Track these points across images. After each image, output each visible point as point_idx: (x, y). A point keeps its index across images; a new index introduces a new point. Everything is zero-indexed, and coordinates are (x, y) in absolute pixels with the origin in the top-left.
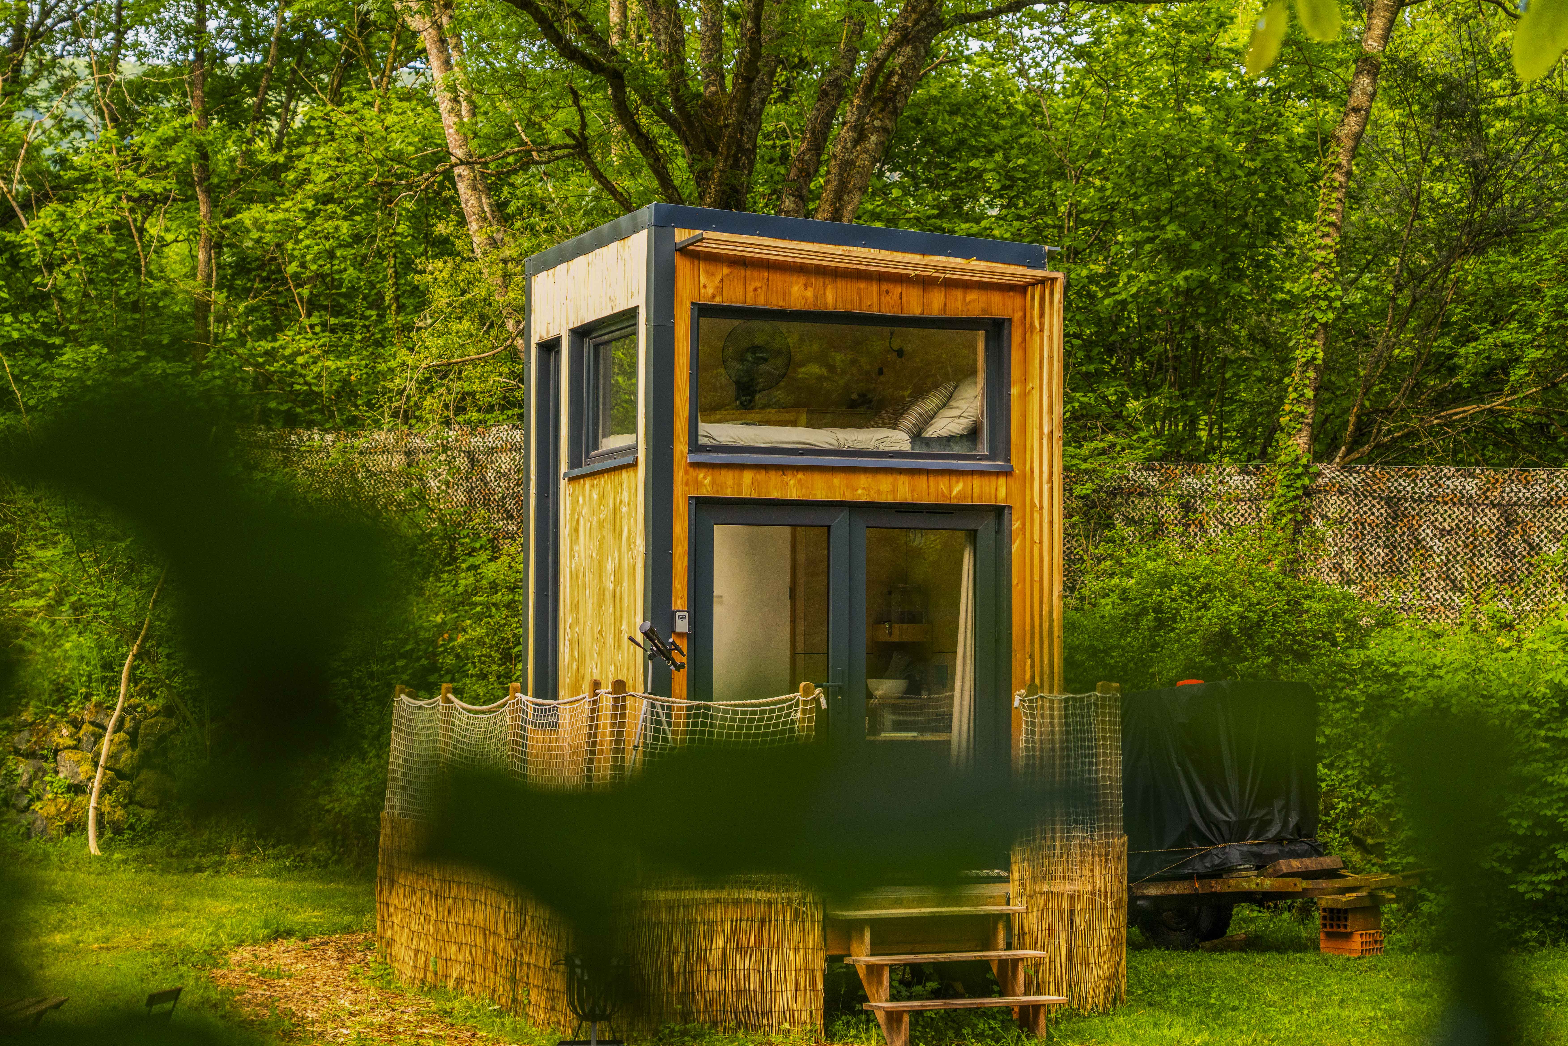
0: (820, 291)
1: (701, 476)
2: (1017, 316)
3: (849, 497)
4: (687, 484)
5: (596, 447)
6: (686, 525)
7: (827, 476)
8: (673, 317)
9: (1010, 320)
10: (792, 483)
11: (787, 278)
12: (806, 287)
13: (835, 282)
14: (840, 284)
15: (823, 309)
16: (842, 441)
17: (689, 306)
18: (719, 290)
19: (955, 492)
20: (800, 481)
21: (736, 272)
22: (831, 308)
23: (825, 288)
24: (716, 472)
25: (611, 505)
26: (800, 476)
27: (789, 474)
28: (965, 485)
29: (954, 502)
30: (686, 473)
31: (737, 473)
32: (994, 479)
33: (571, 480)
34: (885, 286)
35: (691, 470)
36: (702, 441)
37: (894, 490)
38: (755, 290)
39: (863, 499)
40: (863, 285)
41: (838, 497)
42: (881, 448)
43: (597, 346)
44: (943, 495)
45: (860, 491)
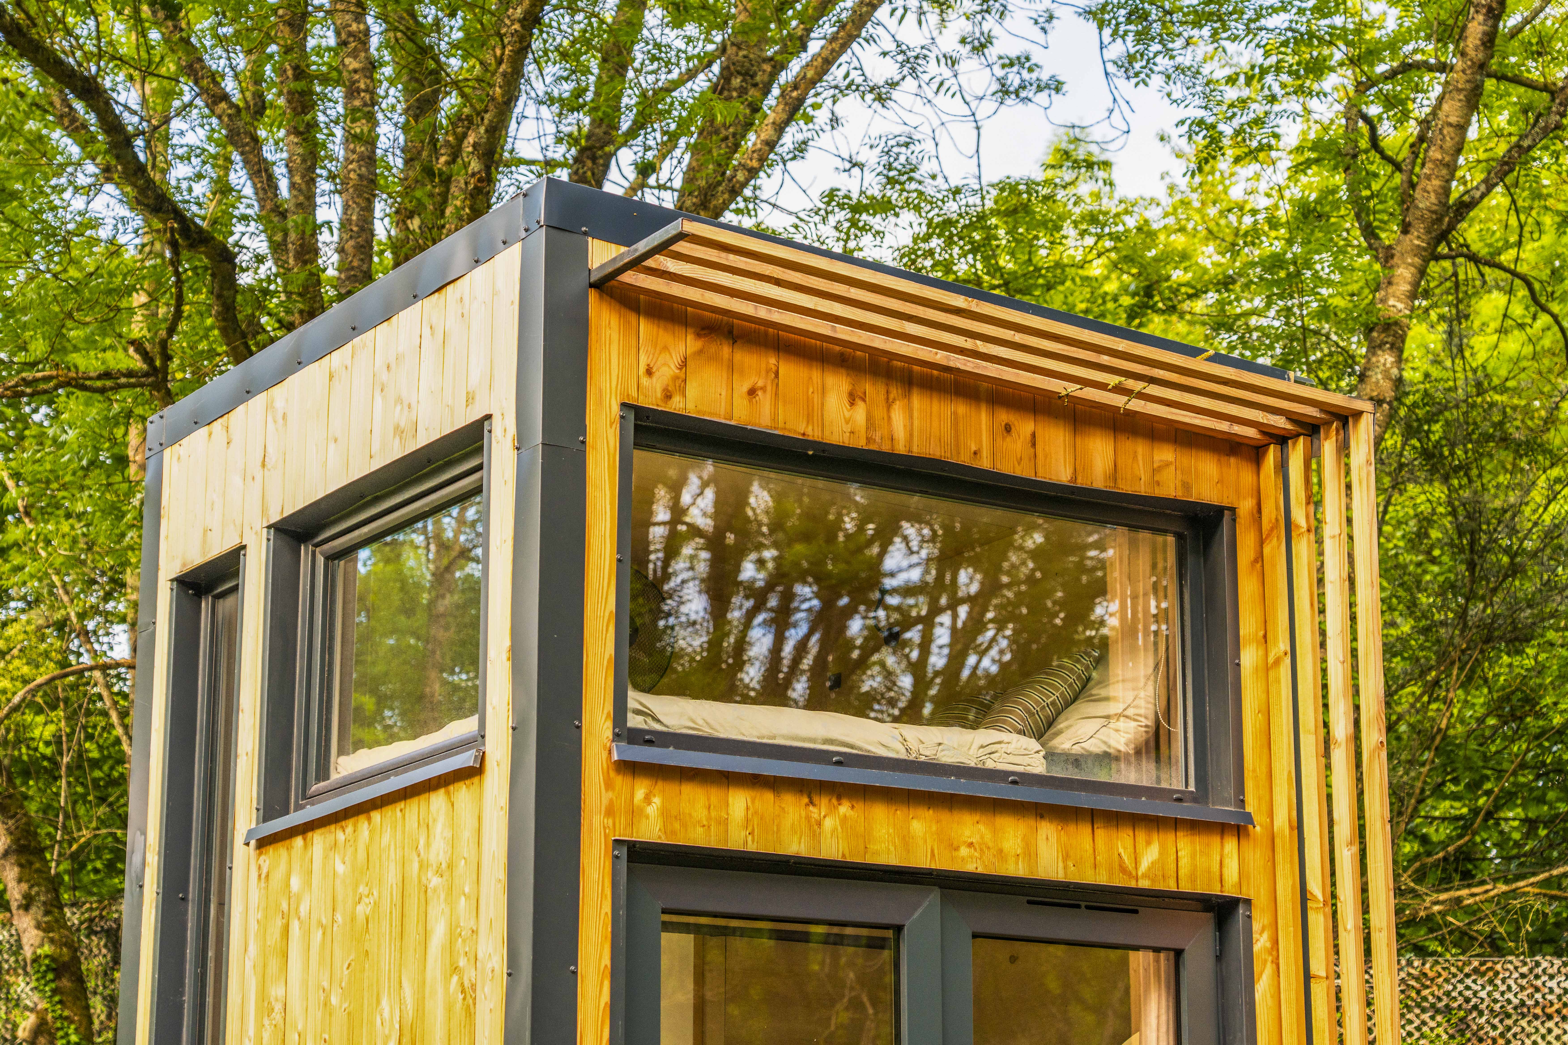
0: (879, 413)
1: (640, 794)
2: (1245, 506)
3: (943, 863)
4: (610, 812)
5: (323, 772)
6: (607, 907)
7: (900, 813)
8: (583, 431)
9: (1233, 510)
10: (829, 823)
11: (816, 374)
12: (853, 398)
13: (907, 395)
14: (918, 401)
15: (886, 448)
16: (913, 745)
17: (616, 409)
18: (680, 384)
19: (1145, 864)
20: (844, 820)
21: (713, 348)
22: (901, 448)
23: (889, 404)
24: (671, 788)
25: (392, 876)
26: (844, 809)
27: (824, 803)
28: (1163, 852)
29: (1144, 884)
30: (609, 785)
31: (715, 794)
32: (1215, 840)
33: (263, 843)
34: (1004, 416)
35: (619, 781)
36: (634, 721)
37: (1030, 853)
38: (752, 392)
39: (970, 867)
40: (962, 408)
41: (921, 860)
42: (990, 765)
43: (333, 557)
44: (1123, 869)
45: (964, 851)
